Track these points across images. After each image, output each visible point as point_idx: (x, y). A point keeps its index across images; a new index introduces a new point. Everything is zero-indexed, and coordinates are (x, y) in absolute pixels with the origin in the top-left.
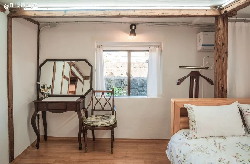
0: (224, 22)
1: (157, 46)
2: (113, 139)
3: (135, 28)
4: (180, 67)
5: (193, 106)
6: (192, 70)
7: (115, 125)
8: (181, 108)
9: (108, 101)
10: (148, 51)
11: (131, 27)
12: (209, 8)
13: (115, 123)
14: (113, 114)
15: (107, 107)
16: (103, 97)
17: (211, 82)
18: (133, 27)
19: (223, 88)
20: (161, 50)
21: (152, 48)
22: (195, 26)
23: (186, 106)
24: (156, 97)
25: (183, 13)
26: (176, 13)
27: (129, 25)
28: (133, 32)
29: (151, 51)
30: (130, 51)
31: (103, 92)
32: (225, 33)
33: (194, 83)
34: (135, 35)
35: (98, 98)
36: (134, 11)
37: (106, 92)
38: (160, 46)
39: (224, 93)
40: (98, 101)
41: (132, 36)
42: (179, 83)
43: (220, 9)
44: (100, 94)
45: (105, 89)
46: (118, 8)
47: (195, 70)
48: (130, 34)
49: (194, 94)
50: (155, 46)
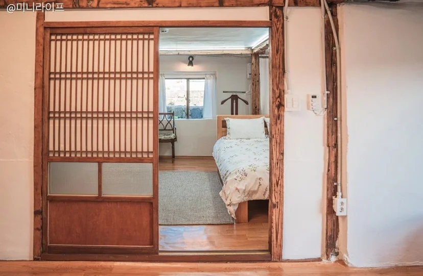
0: (256, 59)
1: (212, 74)
2: (173, 156)
3: (193, 59)
4: (224, 92)
5: (230, 119)
6: (232, 94)
7: (175, 139)
8: (223, 121)
9: (169, 122)
10: (204, 78)
11: (189, 59)
12: (244, 49)
13: (175, 138)
14: (174, 133)
15: (169, 127)
16: (165, 119)
17: (247, 103)
18: (191, 59)
19: (256, 107)
20: (216, 78)
21: (207, 76)
22: (246, 58)
23: (225, 119)
24: (212, 119)
25: (225, 52)
26: (220, 53)
27: (188, 57)
28: (191, 63)
29: (207, 79)
30: (188, 79)
31: (165, 114)
32: (257, 67)
33: (234, 104)
34: (193, 66)
35: (161, 120)
36: (189, 51)
37: (167, 114)
38: (214, 75)
39: (257, 111)
40: (161, 122)
41: (190, 67)
42: (223, 103)
43: (252, 50)
44: (163, 116)
45: (166, 112)
46: (178, 49)
47: (235, 94)
48: (188, 65)
49: (234, 111)
50: (210, 74)
